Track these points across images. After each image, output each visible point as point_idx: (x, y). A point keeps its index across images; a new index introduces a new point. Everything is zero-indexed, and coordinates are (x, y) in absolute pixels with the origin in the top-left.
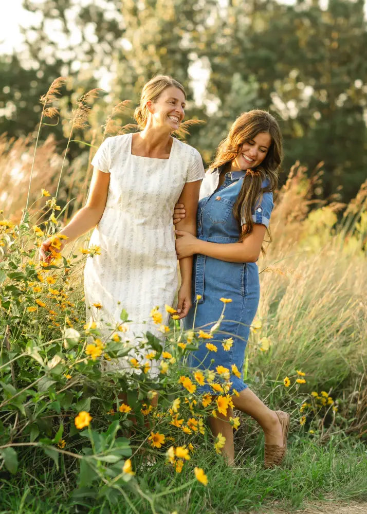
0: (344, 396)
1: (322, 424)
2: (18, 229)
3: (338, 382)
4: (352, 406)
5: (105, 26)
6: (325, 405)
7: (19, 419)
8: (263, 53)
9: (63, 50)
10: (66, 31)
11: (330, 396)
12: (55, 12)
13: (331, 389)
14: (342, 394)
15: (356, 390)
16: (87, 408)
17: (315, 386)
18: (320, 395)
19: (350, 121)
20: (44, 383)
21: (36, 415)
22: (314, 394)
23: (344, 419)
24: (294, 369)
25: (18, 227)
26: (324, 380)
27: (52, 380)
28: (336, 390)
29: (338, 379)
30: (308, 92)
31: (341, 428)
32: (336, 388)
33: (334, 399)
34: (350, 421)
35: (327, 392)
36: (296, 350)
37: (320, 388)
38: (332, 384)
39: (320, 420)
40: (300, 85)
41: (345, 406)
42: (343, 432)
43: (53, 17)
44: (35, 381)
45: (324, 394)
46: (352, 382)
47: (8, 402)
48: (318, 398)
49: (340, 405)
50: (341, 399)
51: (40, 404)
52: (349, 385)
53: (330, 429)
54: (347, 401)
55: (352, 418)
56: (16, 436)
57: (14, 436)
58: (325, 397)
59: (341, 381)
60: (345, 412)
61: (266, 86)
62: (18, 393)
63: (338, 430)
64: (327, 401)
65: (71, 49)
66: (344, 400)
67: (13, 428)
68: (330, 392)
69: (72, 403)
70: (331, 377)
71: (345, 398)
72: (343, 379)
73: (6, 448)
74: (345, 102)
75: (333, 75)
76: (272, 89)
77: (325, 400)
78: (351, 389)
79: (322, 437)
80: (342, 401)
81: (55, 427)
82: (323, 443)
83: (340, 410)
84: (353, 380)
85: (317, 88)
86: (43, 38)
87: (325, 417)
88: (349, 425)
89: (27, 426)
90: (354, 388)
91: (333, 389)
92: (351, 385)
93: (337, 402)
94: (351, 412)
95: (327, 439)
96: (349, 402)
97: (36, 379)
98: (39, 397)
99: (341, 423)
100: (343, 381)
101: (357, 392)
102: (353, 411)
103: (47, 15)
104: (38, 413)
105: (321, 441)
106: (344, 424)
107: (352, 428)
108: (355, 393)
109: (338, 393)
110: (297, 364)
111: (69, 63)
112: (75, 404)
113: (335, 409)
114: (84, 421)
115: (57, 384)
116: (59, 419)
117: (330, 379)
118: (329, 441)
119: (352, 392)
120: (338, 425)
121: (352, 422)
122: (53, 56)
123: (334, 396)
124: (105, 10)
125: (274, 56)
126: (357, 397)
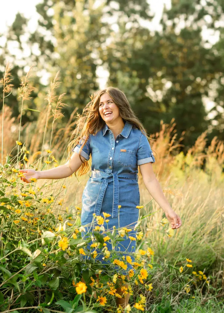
0: (213, 274)
1: (201, 292)
2: (3, 168)
3: (209, 265)
4: (219, 280)
5: (45, 45)
6: (201, 279)
7: (14, 293)
8: (141, 61)
9: (19, 60)
10: (21, 48)
11: (204, 274)
12: (15, 37)
13: (205, 270)
14: (212, 273)
15: (221, 270)
16: (57, 285)
17: (194, 268)
18: (198, 273)
19: (194, 102)
20: (30, 268)
21: (25, 290)
22: (194, 273)
23: (214, 289)
24: (181, 257)
25: (4, 166)
26: (200, 264)
27: (35, 266)
28: (208, 270)
29: (209, 263)
30: (168, 85)
31: (213, 294)
32: (208, 269)
33: (207, 276)
34: (218, 290)
35: (202, 271)
36: (182, 245)
37: (198, 269)
38: (205, 266)
39: (199, 290)
40: (164, 81)
41: (214, 280)
42: (215, 297)
43: (12, 40)
44: (22, 268)
45: (201, 272)
46: (218, 265)
47: (7, 281)
48: (197, 275)
49: (211, 279)
50: (211, 276)
51: (27, 282)
52: (216, 267)
53: (206, 296)
54: (215, 277)
55: (219, 288)
56: (12, 304)
57: (11, 304)
58: (201, 275)
59: (211, 265)
60: (214, 284)
61: (143, 81)
62: (13, 276)
63: (211, 296)
64: (202, 277)
65: (24, 59)
66: (213, 277)
67: (10, 299)
68: (204, 271)
69: (47, 281)
70: (204, 262)
71: (214, 275)
72: (212, 263)
73: (13, 311)
74: (191, 91)
75: (184, 74)
76: (147, 83)
77: (201, 277)
78: (217, 269)
79: (202, 301)
80: (212, 277)
81: (36, 297)
82: (203, 305)
83: (211, 283)
84: (219, 264)
85: (174, 82)
86: (7, 53)
87: (202, 288)
88: (218, 293)
89: (20, 297)
90: (219, 269)
91: (206, 269)
92: (217, 267)
93: (209, 278)
94: (218, 284)
95: (205, 302)
96: (216, 278)
97: (23, 266)
98: (26, 278)
99: (212, 291)
100: (212, 264)
101: (222, 271)
102: (220, 283)
103: (9, 39)
104: (27, 288)
105: (201, 304)
106: (214, 292)
107: (220, 295)
108: (220, 272)
109: (209, 272)
110: (183, 253)
111: (23, 68)
112: (48, 282)
113: (208, 282)
114: (82, 289)
115: (38, 269)
116: (38, 293)
117: (203, 264)
118: (207, 303)
119: (218, 272)
120: (211, 292)
121: (219, 290)
122: (13, 63)
123: (207, 274)
124: (45, 36)
125: (148, 63)
126: (222, 275)
